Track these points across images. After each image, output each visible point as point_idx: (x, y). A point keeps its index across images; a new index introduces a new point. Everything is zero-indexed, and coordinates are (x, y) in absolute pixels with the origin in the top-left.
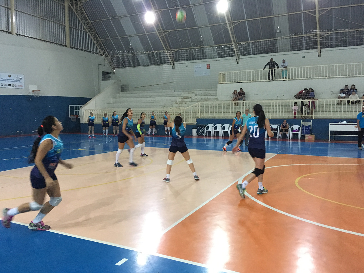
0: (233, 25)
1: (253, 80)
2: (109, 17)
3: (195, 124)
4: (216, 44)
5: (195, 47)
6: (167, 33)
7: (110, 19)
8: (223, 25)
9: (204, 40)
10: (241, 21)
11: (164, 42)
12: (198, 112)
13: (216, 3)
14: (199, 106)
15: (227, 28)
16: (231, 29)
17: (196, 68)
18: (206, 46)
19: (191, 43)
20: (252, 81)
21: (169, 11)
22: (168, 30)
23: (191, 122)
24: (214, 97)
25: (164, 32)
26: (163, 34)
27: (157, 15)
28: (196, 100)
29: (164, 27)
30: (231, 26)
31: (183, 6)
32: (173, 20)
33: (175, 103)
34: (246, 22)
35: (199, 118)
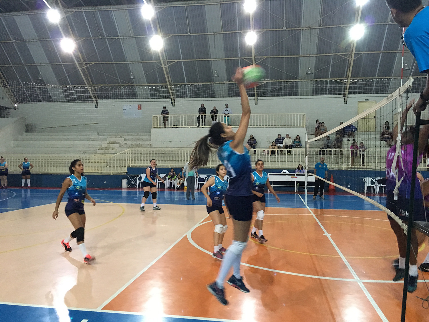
0: (168, 64)
2: (12, 39)
3: (126, 174)
4: (148, 82)
5: (124, 84)
6: (88, 65)
7: (14, 42)
8: (156, 63)
9: (134, 78)
10: (177, 61)
11: (85, 75)
12: (128, 160)
13: (149, 38)
14: (131, 153)
15: (161, 67)
16: (166, 68)
17: (125, 109)
18: (136, 84)
19: (119, 79)
20: (190, 127)
21: (93, 40)
22: (90, 62)
23: (119, 172)
24: (147, 143)
25: (86, 64)
26: (84, 65)
27: (77, 44)
28: (126, 146)
30: (166, 65)
31: (109, 36)
32: (97, 52)
33: (99, 148)
34: (182, 62)
35: (130, 167)
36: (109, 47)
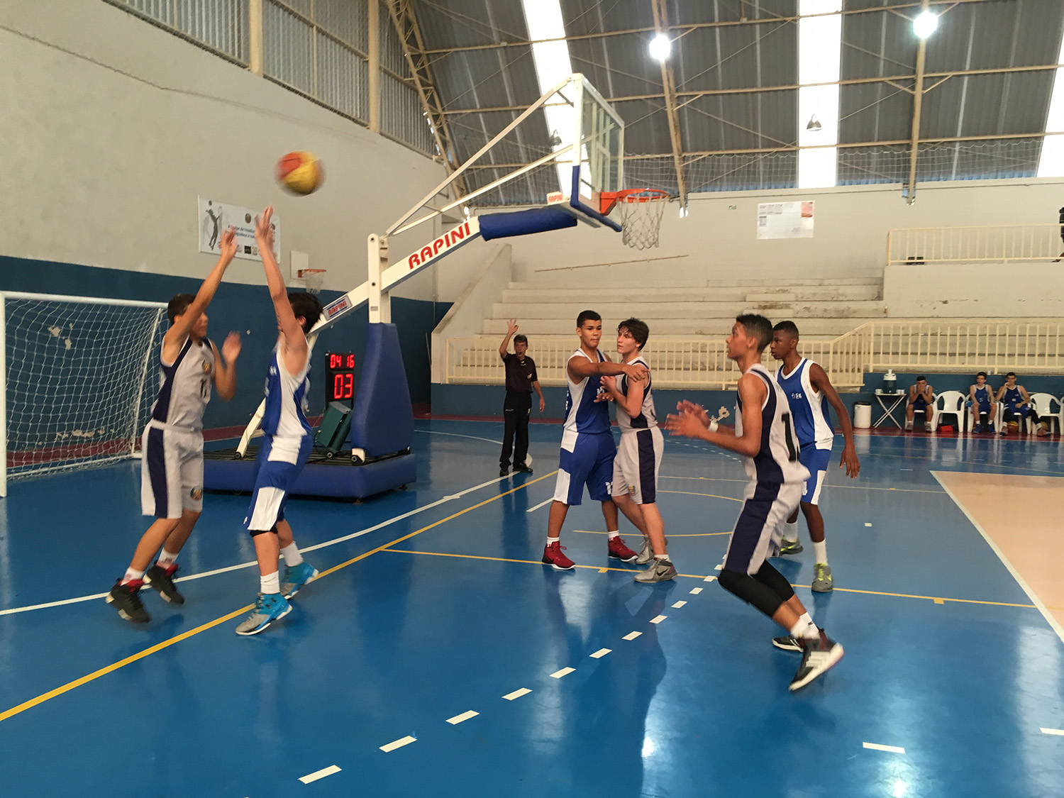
0: (929, 86)
1: (1011, 257)
2: (495, 38)
3: (858, 389)
4: (843, 140)
6: (688, 101)
7: (500, 48)
8: (888, 83)
10: (951, 74)
12: (867, 352)
14: (872, 334)
17: (763, 215)
19: (760, 134)
20: (1006, 259)
21: (717, 30)
22: (692, 91)
24: (873, 305)
25: (680, 98)
28: (806, 314)
29: (684, 83)
31: (767, 16)
32: (719, 63)
34: (966, 79)
35: (871, 371)
36: (758, 46)
